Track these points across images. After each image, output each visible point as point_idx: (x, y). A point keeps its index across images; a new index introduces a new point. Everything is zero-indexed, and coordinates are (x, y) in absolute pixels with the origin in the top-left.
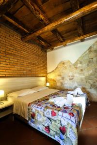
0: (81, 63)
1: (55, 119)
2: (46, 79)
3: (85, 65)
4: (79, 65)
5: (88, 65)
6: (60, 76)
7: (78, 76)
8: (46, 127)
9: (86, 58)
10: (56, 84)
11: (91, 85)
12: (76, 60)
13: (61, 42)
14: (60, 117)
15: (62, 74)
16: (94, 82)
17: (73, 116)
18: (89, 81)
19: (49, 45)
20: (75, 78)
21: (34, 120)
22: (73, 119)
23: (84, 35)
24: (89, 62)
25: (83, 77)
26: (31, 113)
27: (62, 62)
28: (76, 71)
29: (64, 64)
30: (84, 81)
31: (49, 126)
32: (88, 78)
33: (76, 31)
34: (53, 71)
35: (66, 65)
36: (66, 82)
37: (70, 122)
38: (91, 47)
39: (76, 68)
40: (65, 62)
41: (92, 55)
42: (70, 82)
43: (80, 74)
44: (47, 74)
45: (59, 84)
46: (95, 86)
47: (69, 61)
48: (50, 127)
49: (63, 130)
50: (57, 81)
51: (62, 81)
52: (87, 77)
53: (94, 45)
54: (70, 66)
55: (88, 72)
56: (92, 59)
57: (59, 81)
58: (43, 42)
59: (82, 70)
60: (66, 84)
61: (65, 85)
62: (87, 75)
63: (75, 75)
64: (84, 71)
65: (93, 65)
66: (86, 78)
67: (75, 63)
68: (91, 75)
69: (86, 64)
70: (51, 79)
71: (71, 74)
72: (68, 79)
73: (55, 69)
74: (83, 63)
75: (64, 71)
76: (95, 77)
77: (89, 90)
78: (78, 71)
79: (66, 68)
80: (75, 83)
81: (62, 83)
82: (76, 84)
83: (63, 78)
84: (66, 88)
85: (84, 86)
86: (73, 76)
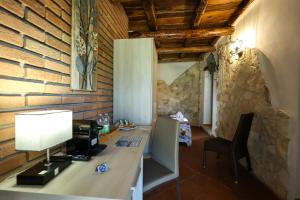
0: (177, 86)
7: (174, 101)
9: (182, 81)
16: (188, 107)
20: (170, 102)
24: (185, 86)
25: (178, 101)
28: (172, 94)
38: (187, 70)
40: (160, 82)
41: (188, 79)
42: (165, 107)
43: (175, 98)
54: (165, 89)
55: (183, 96)
59: (177, 94)
62: (183, 100)
63: (170, 99)
64: (180, 95)
65: (188, 89)
66: (180, 103)
69: (182, 88)
86: (168, 100)
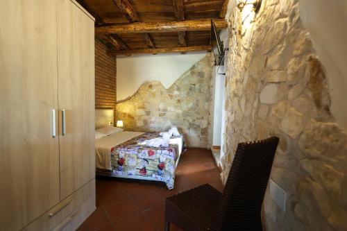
0: (179, 89)
1: (153, 158)
2: (115, 114)
3: (184, 93)
4: (176, 93)
5: (188, 93)
6: (143, 108)
7: (173, 111)
8: (141, 170)
9: (186, 82)
10: (135, 123)
11: (190, 124)
12: (172, 83)
13: (150, 47)
14: (158, 155)
15: (147, 105)
16: (194, 120)
17: (171, 151)
18: (188, 118)
19: (124, 47)
20: (167, 113)
21: (123, 167)
22: (172, 154)
23: (187, 46)
24: (190, 89)
25: (180, 111)
26: (117, 159)
27: (147, 83)
28: (171, 102)
29: (151, 86)
30: (181, 118)
31: (145, 168)
32: (186, 114)
33: (175, 38)
34: (129, 99)
35: (154, 90)
36: (153, 119)
37: (168, 157)
38: (194, 66)
39: (171, 96)
40: (152, 84)
41: (195, 79)
42: (161, 120)
43: (176, 107)
44: (116, 103)
45: (140, 124)
46: (194, 125)
47: (160, 84)
48: (147, 168)
49: (161, 167)
50: (136, 118)
51: (147, 117)
52: (185, 111)
53: (198, 63)
54: (162, 93)
55: (187, 104)
56: (194, 85)
57: (140, 117)
58: (114, 41)
59: (179, 101)
60: (153, 123)
61: (152, 125)
62: (186, 109)
63: (168, 108)
64: (182, 103)
65: (194, 95)
66: (183, 114)
67: (171, 87)
68: (191, 109)
69: (186, 92)
70: (125, 114)
71: (161, 106)
72: (157, 114)
73: (134, 95)
74: (182, 90)
75: (150, 100)
76: (196, 113)
77: (187, 131)
78: (174, 101)
79: (154, 95)
80: (168, 121)
81: (146, 122)
82: (168, 123)
83: (148, 113)
84: (152, 130)
85: (180, 126)
86: (165, 110)
